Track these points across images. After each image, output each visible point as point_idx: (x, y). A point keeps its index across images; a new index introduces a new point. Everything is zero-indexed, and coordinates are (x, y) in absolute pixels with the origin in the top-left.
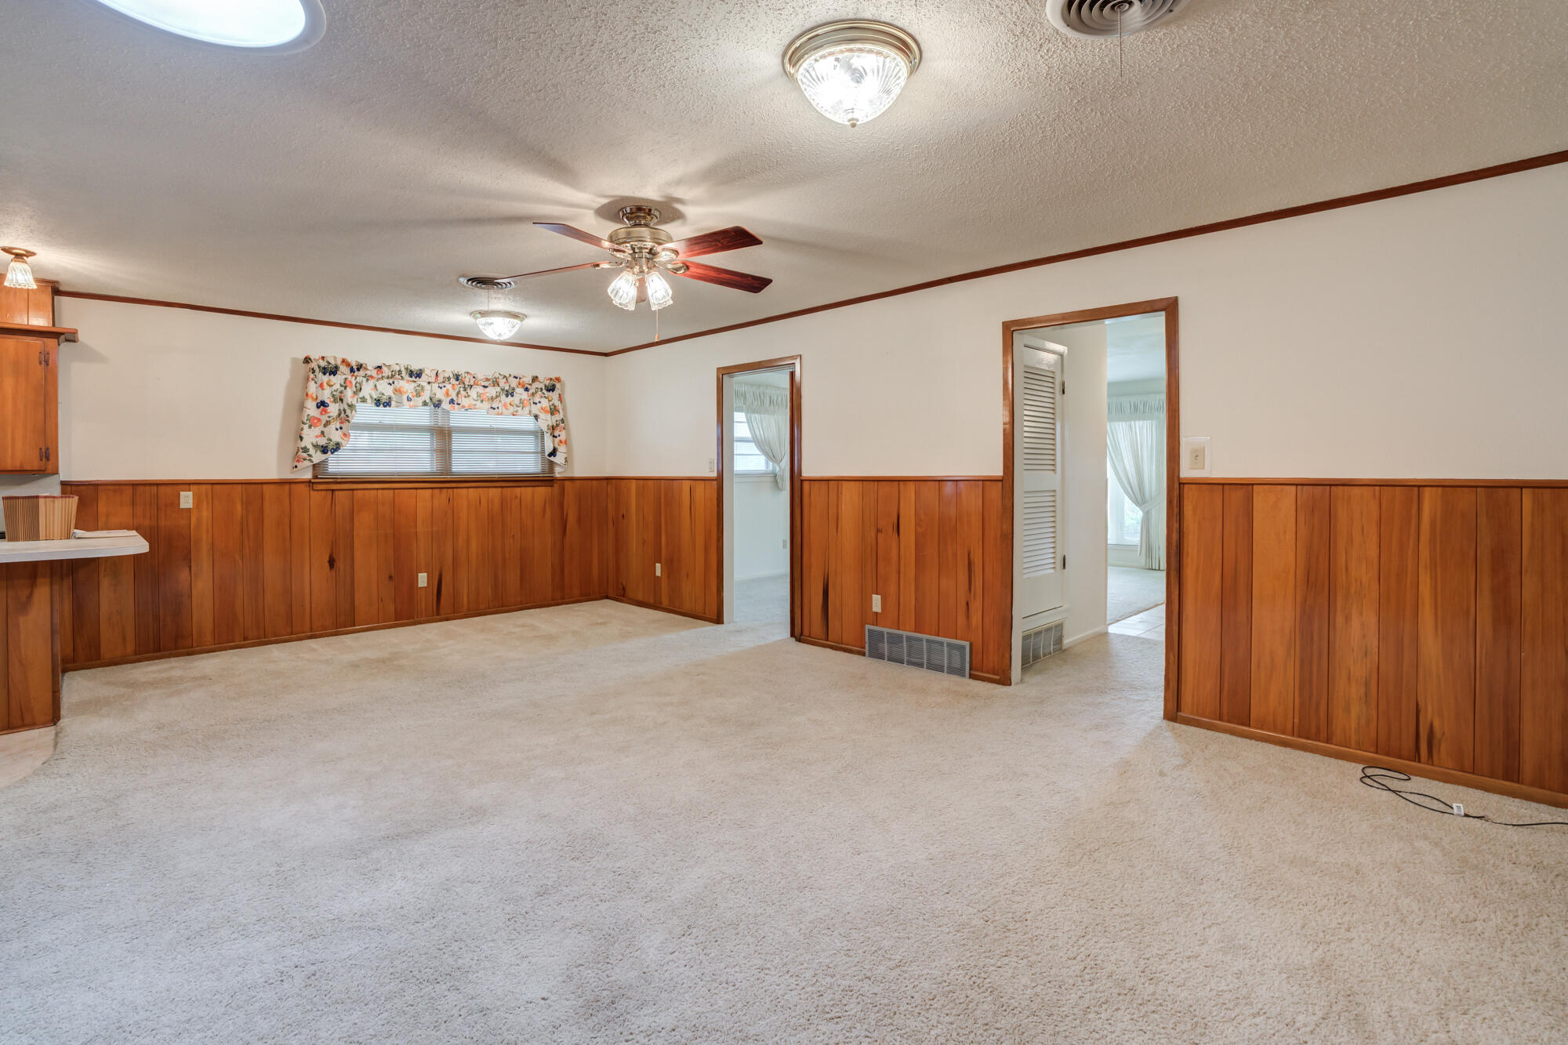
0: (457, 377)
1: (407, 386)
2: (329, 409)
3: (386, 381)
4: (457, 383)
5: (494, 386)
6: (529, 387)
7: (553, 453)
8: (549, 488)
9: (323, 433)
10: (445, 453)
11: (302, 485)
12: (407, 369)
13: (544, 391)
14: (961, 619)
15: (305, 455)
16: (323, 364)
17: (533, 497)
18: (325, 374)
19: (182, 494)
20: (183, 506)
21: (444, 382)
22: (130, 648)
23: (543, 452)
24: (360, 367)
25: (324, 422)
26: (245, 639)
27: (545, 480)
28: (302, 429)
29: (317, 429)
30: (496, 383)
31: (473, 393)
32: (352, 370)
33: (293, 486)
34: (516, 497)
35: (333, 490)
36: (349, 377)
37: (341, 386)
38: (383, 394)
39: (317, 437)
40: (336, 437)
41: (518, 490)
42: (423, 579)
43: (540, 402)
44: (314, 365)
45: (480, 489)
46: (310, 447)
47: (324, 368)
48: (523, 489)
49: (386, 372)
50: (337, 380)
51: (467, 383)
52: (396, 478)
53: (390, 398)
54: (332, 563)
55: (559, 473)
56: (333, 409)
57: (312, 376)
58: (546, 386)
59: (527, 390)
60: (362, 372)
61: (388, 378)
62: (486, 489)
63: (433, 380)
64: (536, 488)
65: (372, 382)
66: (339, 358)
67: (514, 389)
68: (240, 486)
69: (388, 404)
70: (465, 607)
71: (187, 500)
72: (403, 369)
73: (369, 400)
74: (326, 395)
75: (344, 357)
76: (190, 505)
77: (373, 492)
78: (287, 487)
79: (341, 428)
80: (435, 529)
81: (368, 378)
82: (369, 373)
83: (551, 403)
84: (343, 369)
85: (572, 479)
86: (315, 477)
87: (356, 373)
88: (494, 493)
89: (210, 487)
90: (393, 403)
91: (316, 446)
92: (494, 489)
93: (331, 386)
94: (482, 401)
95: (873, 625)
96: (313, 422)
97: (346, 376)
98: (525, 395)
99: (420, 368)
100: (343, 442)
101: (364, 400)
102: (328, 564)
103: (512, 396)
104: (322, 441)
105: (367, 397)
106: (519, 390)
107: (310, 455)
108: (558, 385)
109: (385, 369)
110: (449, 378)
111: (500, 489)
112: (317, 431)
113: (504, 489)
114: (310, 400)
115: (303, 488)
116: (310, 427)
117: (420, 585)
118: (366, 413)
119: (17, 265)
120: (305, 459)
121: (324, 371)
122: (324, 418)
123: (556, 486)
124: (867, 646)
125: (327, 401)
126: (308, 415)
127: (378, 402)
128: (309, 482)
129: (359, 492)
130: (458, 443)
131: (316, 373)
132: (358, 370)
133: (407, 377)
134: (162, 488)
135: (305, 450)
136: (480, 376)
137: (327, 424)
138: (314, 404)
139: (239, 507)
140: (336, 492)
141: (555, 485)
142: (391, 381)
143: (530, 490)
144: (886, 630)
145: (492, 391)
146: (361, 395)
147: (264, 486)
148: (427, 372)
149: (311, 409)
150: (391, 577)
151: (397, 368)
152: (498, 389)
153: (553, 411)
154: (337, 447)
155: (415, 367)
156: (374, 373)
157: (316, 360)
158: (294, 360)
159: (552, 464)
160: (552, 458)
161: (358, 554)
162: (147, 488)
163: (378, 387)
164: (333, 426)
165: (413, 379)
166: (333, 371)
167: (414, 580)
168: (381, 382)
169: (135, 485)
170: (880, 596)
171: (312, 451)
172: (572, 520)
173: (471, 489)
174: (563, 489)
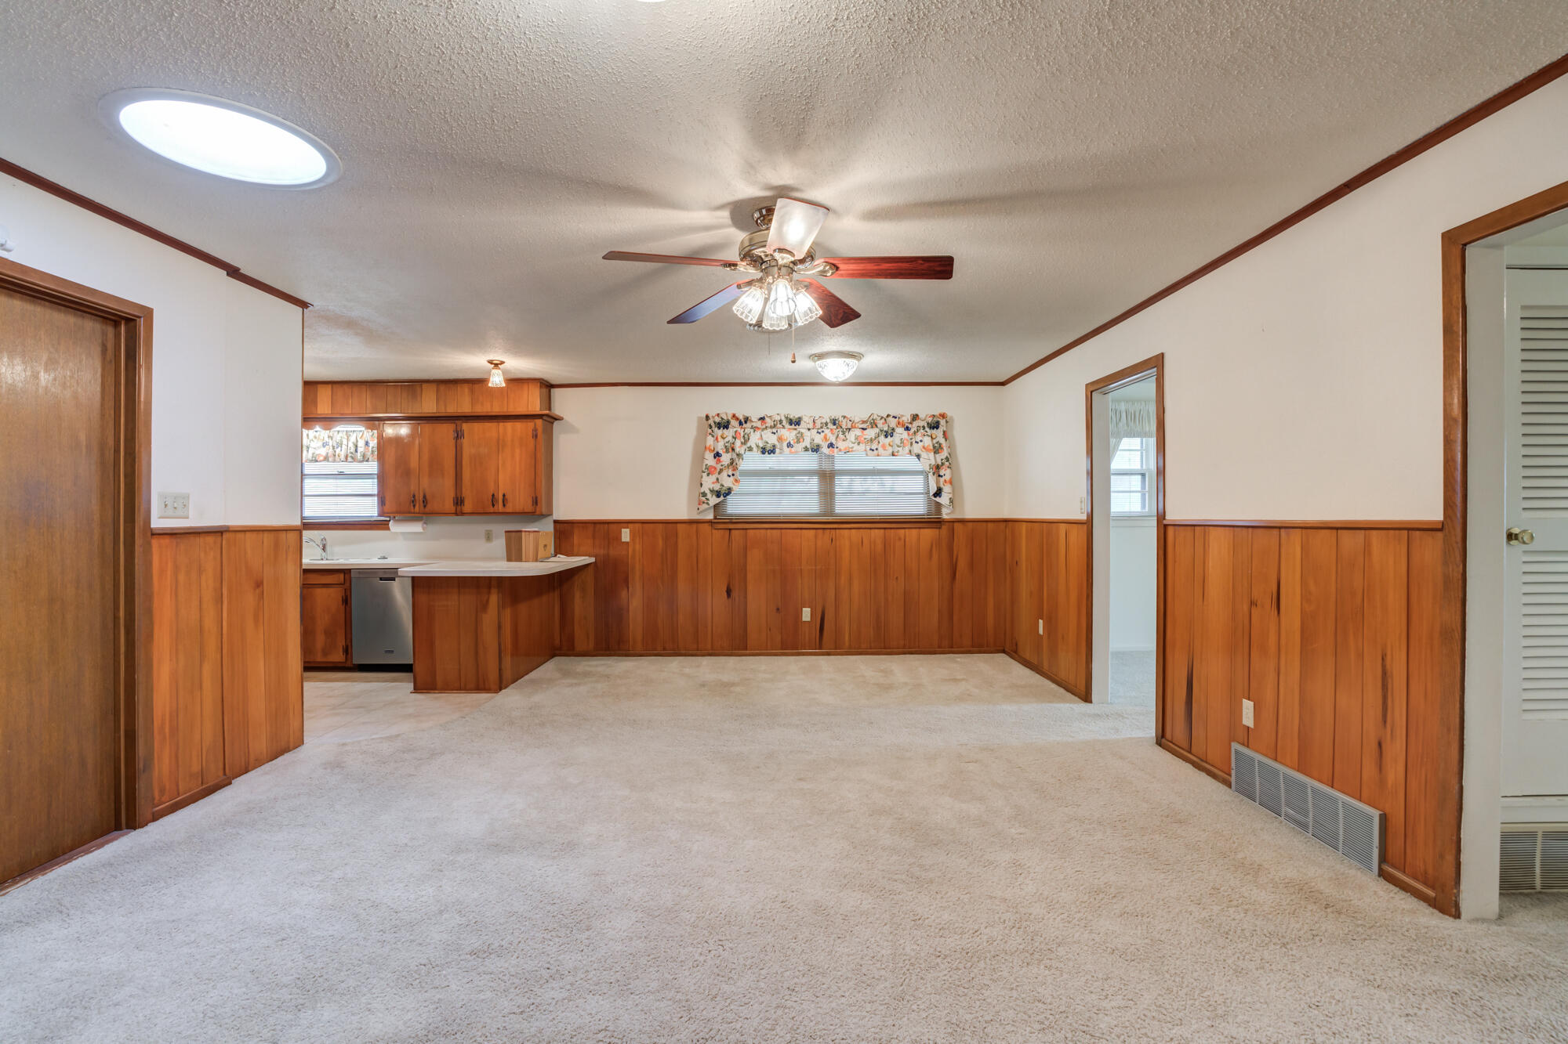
0: (834, 422)
1: (789, 434)
2: (722, 459)
3: (769, 430)
4: (835, 427)
5: (872, 427)
6: (910, 426)
7: (938, 493)
8: (936, 531)
9: (718, 479)
11: (706, 525)
12: (787, 418)
13: (927, 429)
14: (1369, 769)
15: (704, 499)
16: (717, 420)
17: (919, 539)
18: (719, 428)
19: (623, 530)
20: (623, 540)
21: (822, 428)
22: (591, 645)
23: (928, 493)
24: (747, 420)
25: (718, 470)
26: (664, 649)
27: (932, 521)
28: (702, 477)
29: (714, 476)
30: (874, 425)
31: (851, 436)
32: (741, 424)
33: (701, 526)
34: (900, 539)
35: (730, 529)
36: (739, 430)
37: (733, 437)
38: (767, 443)
39: (713, 483)
40: (728, 482)
41: (902, 531)
42: (806, 614)
43: (921, 441)
44: (711, 422)
45: (861, 530)
46: (708, 492)
47: (719, 423)
48: (907, 530)
49: (769, 422)
50: (729, 433)
51: (844, 427)
52: (782, 519)
53: (774, 446)
54: (729, 592)
55: (946, 514)
56: (726, 458)
57: (710, 431)
58: (928, 424)
59: (907, 429)
60: (749, 425)
61: (771, 427)
62: (869, 530)
63: (811, 426)
64: (922, 530)
65: (758, 433)
66: (730, 413)
67: (893, 429)
68: (661, 525)
69: (772, 451)
70: (847, 644)
71: (626, 535)
72: (783, 418)
73: (755, 449)
74: (720, 447)
75: (734, 412)
76: (628, 540)
77: (762, 531)
78: (694, 526)
79: (733, 475)
80: (818, 567)
81: (755, 429)
82: (754, 425)
83: (935, 441)
84: (734, 423)
85: (963, 521)
86: (715, 518)
87: (745, 425)
88: (877, 534)
89: (640, 525)
90: (777, 450)
91: (712, 491)
92: (876, 530)
93: (724, 438)
94: (859, 444)
95: (1243, 744)
96: (710, 471)
97: (735, 429)
98: (905, 435)
99: (799, 415)
100: (734, 487)
101: (750, 449)
102: (726, 593)
103: (891, 436)
104: (717, 487)
105: (754, 446)
106: (900, 430)
107: (707, 499)
108: (942, 422)
109: (767, 419)
110: (826, 424)
111: (882, 531)
112: (713, 478)
113: (887, 530)
114: (708, 452)
115: (707, 527)
116: (708, 475)
117: (804, 619)
118: (752, 461)
119: (495, 371)
120: (704, 503)
121: (719, 426)
122: (719, 467)
123: (945, 527)
124: (1233, 773)
125: (721, 452)
126: (706, 465)
127: (764, 451)
128: (710, 522)
129: (751, 531)
130: (841, 484)
131: (713, 429)
132: (746, 422)
133: (787, 426)
134: (611, 526)
135: (704, 494)
136: (857, 420)
137: (721, 471)
138: (712, 454)
139: (660, 542)
140: (733, 531)
141: (943, 527)
142: (774, 431)
143: (914, 532)
144: (1258, 757)
145: (871, 433)
146: (748, 445)
147: (678, 525)
148: (805, 419)
149: (710, 460)
150: (778, 609)
151: (778, 418)
152: (877, 430)
153: (937, 449)
154: (729, 492)
155: (794, 415)
156: (759, 424)
157: (713, 417)
158: (700, 419)
159: (939, 506)
160: (938, 499)
161: (750, 588)
162: (602, 526)
163: (764, 436)
164: (725, 474)
165: (793, 426)
166: (724, 425)
167: (799, 614)
168: (765, 431)
169: (595, 523)
170: (1252, 703)
171: (709, 496)
172: (962, 564)
173: (853, 531)
174: (952, 532)
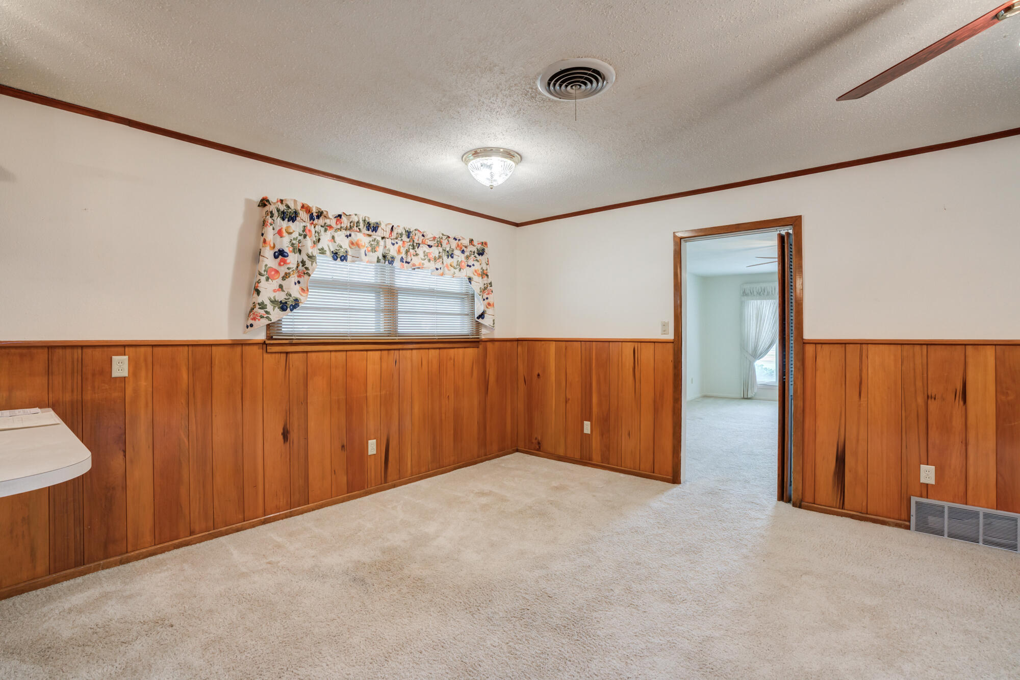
0: (408, 233)
1: (362, 237)
2: (289, 260)
3: (344, 233)
4: (408, 240)
5: (438, 246)
6: (465, 249)
7: (482, 316)
8: (476, 350)
9: (281, 287)
10: (392, 312)
11: (256, 347)
12: (364, 221)
13: (476, 255)
15: (262, 312)
16: (282, 208)
17: (464, 359)
18: (283, 220)
19: (115, 358)
20: (116, 373)
21: (396, 238)
22: (42, 566)
23: (473, 314)
24: (320, 214)
25: (282, 274)
27: (473, 342)
28: (259, 282)
29: (275, 281)
30: (440, 244)
31: (420, 251)
32: (312, 218)
33: (246, 348)
34: (451, 359)
35: (287, 353)
36: (308, 225)
37: (300, 235)
38: (341, 247)
39: (275, 291)
40: (295, 292)
41: (452, 350)
42: (372, 447)
43: (473, 265)
44: (272, 208)
45: (421, 351)
46: (267, 302)
47: (283, 212)
48: (456, 350)
49: (345, 222)
50: (296, 227)
51: (416, 241)
52: (349, 339)
53: (346, 252)
54: (286, 435)
55: (485, 334)
56: (293, 259)
57: (270, 220)
58: (478, 250)
59: (463, 252)
60: (321, 221)
61: (346, 229)
62: (427, 350)
63: (387, 235)
64: (466, 349)
65: (330, 233)
66: (302, 200)
67: (453, 251)
68: (186, 348)
69: (344, 258)
70: (409, 472)
71: (120, 366)
72: (361, 221)
73: (328, 253)
74: (285, 243)
75: (304, 202)
76: (125, 373)
77: (326, 354)
78: (239, 349)
79: (299, 282)
80: (383, 393)
81: (327, 227)
82: (328, 221)
83: (481, 267)
84: (303, 215)
85: (493, 341)
86: (271, 338)
87: (316, 221)
88: (433, 353)
89: (149, 349)
90: (349, 258)
91: (273, 302)
92: (433, 351)
93: (290, 233)
94: (429, 261)
96: (270, 274)
97: (304, 224)
98: (462, 257)
99: (377, 221)
100: (302, 299)
101: (322, 251)
102: (282, 437)
103: (452, 257)
104: (281, 297)
105: (326, 248)
106: (457, 252)
107: (267, 313)
108: (486, 250)
109: (344, 218)
110: (401, 235)
111: (437, 351)
112: (274, 284)
113: (441, 350)
114: (268, 248)
115: (256, 350)
116: (267, 279)
117: (370, 453)
118: (324, 268)
120: (262, 317)
121: (283, 215)
122: (283, 270)
124: (913, 519)
125: (286, 250)
126: (266, 265)
127: (335, 255)
128: (264, 344)
129: (313, 354)
130: (404, 303)
131: (275, 218)
132: (318, 217)
133: (364, 230)
134: (89, 351)
135: (262, 306)
136: (429, 235)
137: (286, 276)
138: (272, 253)
139: (185, 376)
140: (290, 355)
141: (480, 346)
142: (348, 233)
143: (461, 350)
144: (948, 504)
145: (435, 251)
146: (320, 246)
147: (214, 348)
148: (383, 226)
149: (269, 260)
150: (343, 446)
151: (356, 219)
152: (440, 249)
153: (484, 274)
154: (296, 304)
155: (373, 221)
156: (333, 222)
157: (274, 203)
158: (248, 202)
159: (478, 325)
160: (480, 320)
161: (312, 424)
162: (68, 351)
163: (336, 238)
164: (294, 278)
165: (370, 232)
166: (292, 217)
167: (365, 447)
168: (339, 233)
169: (50, 348)
171: (270, 308)
172: (492, 379)
173: (414, 351)
174: (485, 350)
